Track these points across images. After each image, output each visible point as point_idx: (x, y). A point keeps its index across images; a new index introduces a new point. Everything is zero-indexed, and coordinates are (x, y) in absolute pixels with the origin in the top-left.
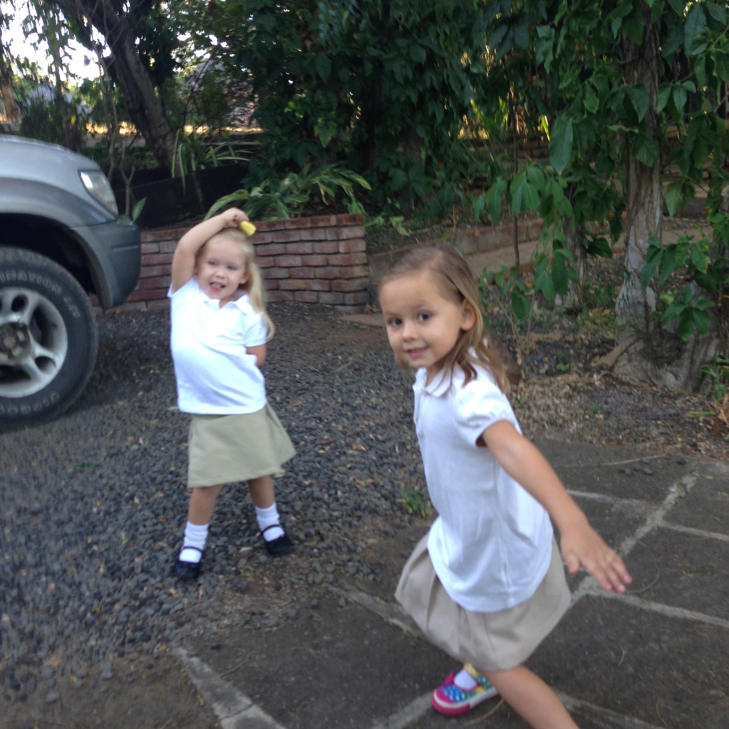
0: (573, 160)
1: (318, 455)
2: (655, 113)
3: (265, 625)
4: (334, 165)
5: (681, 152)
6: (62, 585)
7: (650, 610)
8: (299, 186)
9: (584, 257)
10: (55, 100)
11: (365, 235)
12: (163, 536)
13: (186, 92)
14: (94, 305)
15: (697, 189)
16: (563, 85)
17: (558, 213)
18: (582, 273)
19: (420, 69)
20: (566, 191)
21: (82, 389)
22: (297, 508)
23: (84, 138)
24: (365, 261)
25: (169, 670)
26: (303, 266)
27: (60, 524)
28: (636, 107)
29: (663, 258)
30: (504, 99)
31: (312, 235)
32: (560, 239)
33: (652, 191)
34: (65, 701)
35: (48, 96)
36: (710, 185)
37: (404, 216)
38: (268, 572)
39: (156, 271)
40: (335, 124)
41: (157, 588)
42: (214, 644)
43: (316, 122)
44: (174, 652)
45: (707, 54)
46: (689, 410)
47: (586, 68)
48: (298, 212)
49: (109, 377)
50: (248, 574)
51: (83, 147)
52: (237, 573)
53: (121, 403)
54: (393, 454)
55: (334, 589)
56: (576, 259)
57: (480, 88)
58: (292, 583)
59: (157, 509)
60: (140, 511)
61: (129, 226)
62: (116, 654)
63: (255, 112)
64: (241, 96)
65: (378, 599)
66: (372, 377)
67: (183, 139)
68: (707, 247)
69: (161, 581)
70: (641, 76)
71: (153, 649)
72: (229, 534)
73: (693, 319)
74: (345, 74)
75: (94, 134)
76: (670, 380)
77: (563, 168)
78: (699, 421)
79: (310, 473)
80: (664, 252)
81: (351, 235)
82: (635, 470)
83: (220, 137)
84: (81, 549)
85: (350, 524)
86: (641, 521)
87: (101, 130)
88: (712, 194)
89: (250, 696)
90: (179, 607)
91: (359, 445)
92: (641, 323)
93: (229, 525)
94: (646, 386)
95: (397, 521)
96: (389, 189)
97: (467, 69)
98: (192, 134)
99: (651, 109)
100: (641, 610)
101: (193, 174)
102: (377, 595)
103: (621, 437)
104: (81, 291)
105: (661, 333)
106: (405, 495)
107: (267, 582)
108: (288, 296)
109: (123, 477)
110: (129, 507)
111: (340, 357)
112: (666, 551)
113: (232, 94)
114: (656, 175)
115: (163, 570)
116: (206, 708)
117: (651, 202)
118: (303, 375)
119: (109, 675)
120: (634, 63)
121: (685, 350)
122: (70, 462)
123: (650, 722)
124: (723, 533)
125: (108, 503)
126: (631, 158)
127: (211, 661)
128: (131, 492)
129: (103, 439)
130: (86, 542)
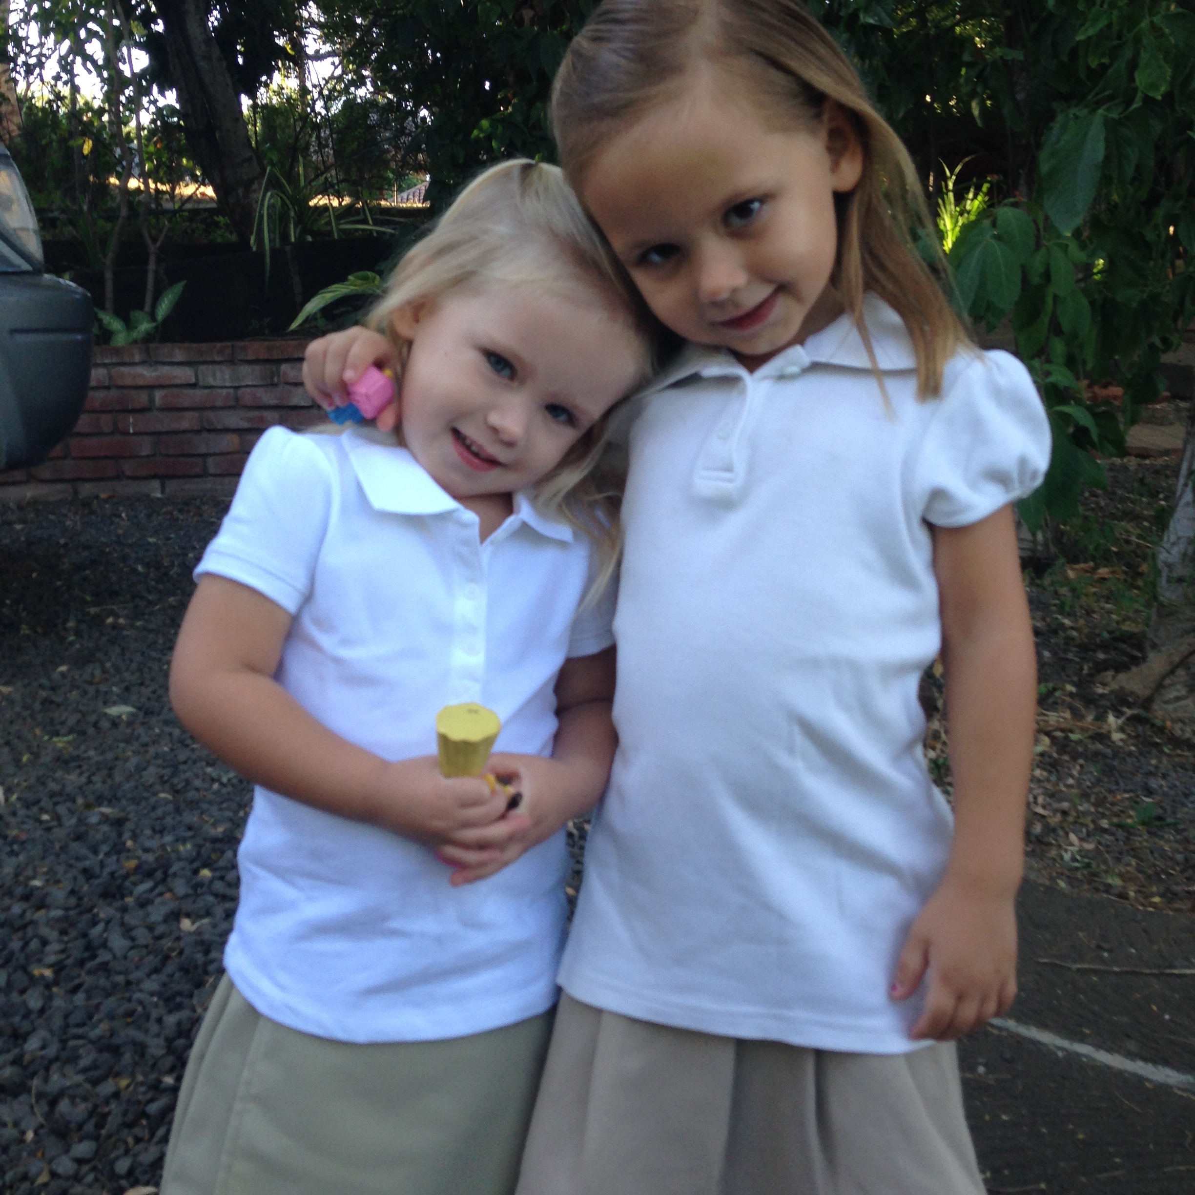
16: (1085, 34)
17: (1055, 327)
32: (1063, 382)
39: (187, 421)
67: (277, 183)
77: (1076, 224)
101: (290, 248)
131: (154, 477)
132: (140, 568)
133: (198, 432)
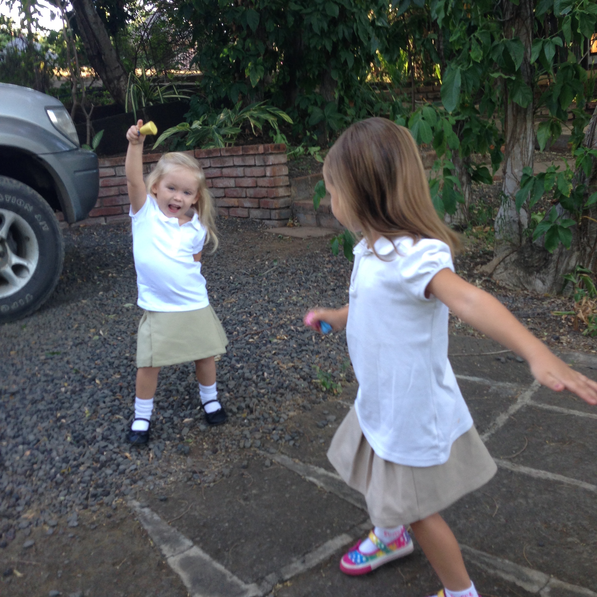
0: (461, 102)
1: (248, 343)
2: (529, 63)
3: (204, 482)
4: (262, 103)
5: (550, 96)
6: (36, 452)
7: (519, 472)
8: (233, 120)
9: (469, 183)
10: (26, 49)
11: (288, 162)
12: (120, 410)
13: (136, 40)
14: (61, 221)
15: (563, 128)
16: (453, 38)
17: (448, 146)
18: (467, 196)
19: (333, 22)
20: (455, 127)
21: (52, 291)
22: (231, 387)
23: (51, 80)
24: (288, 183)
25: (126, 518)
26: (236, 187)
27: (34, 402)
28: (513, 58)
29: (534, 184)
30: (405, 50)
31: (243, 161)
32: (449, 167)
33: (526, 129)
34: (39, 545)
35: (21, 46)
36: (573, 125)
37: (321, 146)
38: (206, 439)
39: (113, 191)
40: (262, 68)
41: (115, 453)
42: (162, 497)
43: (247, 66)
44: (129, 504)
45: (573, 14)
46: (553, 310)
47: (472, 24)
48: (233, 142)
49: (75, 280)
50: (190, 440)
51: (50, 88)
52: (181, 439)
53: (84, 301)
54: (310, 342)
55: (262, 452)
56: (462, 184)
57: (384, 39)
58: (227, 448)
59: (115, 388)
60: (101, 390)
61: (88, 154)
62: (81, 507)
63: (194, 58)
64: (183, 43)
65: (297, 461)
66: (293, 279)
67: (134, 80)
68: (570, 176)
69: (118, 447)
70: (518, 32)
71: (112, 502)
72: (174, 408)
73: (557, 235)
74: (270, 26)
75: (60, 77)
76: (539, 285)
77: (453, 108)
78: (562, 319)
79: (242, 357)
80: (535, 179)
81: (276, 162)
82: (508, 358)
83: (166, 78)
84: (51, 421)
85: (275, 400)
86: (513, 400)
87: (66, 74)
88: (576, 132)
89: (192, 539)
90: (133, 467)
91: (282, 335)
92: (515, 238)
93: (174, 401)
94: (519, 290)
95: (313, 397)
96: (308, 123)
97: (373, 23)
98: (142, 75)
99: (525, 59)
100: (512, 472)
101: (143, 109)
102: (297, 457)
104: (50, 209)
105: (531, 246)
106: (320, 376)
107: (206, 446)
108: (224, 212)
109: (86, 362)
110: (92, 386)
111: (267, 263)
112: (533, 425)
113: (175, 41)
114: (529, 117)
115: (120, 438)
116: (156, 549)
117: (525, 138)
118: (236, 277)
119: (76, 524)
120: (512, 21)
121: (551, 261)
122: (43, 351)
123: (518, 563)
124: (580, 410)
125: (74, 384)
126: (509, 101)
127: (159, 511)
128: (93, 374)
129: (69, 331)
130: (56, 416)
131: (102, 216)
132: (112, 254)
133: (118, 195)
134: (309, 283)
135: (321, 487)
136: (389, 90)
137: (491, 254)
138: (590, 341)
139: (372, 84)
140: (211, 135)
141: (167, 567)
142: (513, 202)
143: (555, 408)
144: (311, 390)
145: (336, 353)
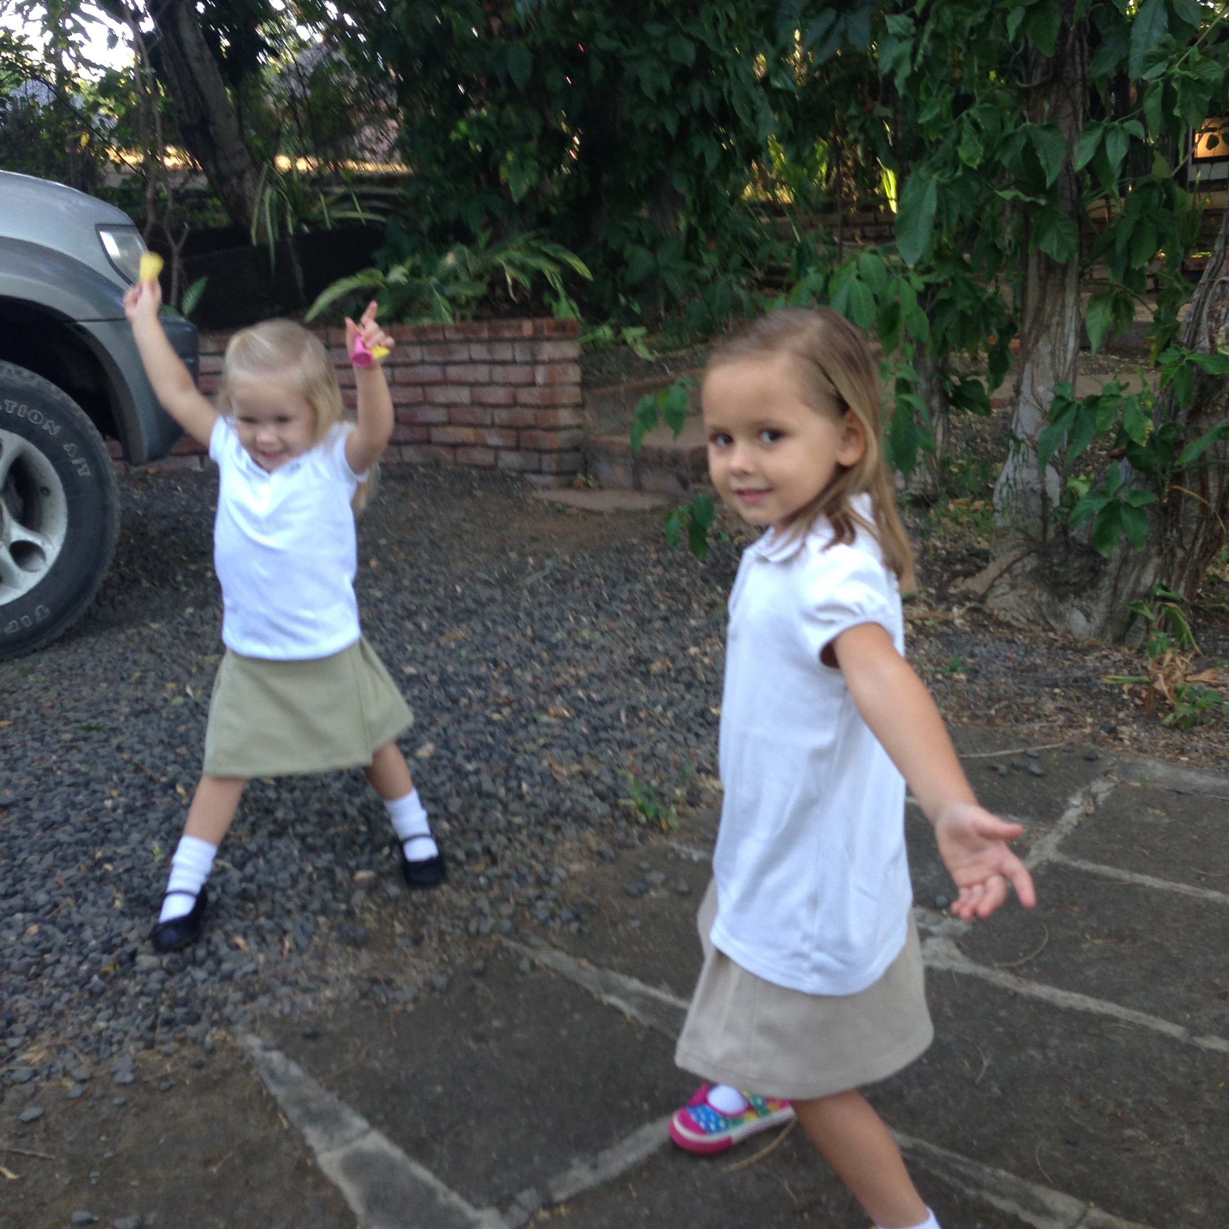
0: (934, 245)
1: (489, 722)
3: (396, 1001)
4: (532, 234)
5: (1112, 242)
6: (49, 929)
7: (1031, 996)
8: (471, 268)
9: (945, 410)
10: (55, 105)
11: (581, 357)
12: (225, 849)
13: (279, 98)
14: (114, 458)
15: (1138, 308)
16: (924, 118)
17: (906, 333)
18: (940, 437)
19: (683, 76)
20: (922, 297)
21: (89, 601)
22: (453, 809)
23: (102, 170)
24: (578, 400)
25: (231, 1071)
26: (472, 404)
27: (48, 826)
28: (1043, 163)
29: (1077, 418)
30: (824, 137)
31: (490, 351)
32: (907, 377)
33: (1063, 306)
34: (52, 1119)
35: (44, 97)
36: (1159, 303)
37: (647, 327)
38: (401, 914)
40: (536, 164)
42: (308, 1030)
43: (504, 158)
44: (239, 1042)
45: (1167, 79)
46: (1106, 673)
47: (963, 92)
48: (468, 313)
49: (136, 581)
50: (367, 916)
51: (99, 186)
52: (350, 913)
53: (154, 626)
54: (616, 724)
55: (512, 944)
56: (932, 413)
57: (786, 115)
58: (442, 933)
62: (141, 1044)
63: (398, 138)
64: (376, 109)
65: (584, 963)
66: (584, 595)
67: (273, 177)
68: (1149, 404)
69: (221, 925)
70: (1055, 110)
71: (204, 1036)
72: (338, 849)
73: (1119, 520)
75: (119, 166)
76: (1078, 622)
77: (917, 256)
78: (1122, 692)
79: (476, 751)
80: (1079, 407)
81: (557, 355)
82: (1014, 766)
83: (337, 177)
84: (83, 867)
85: (542, 840)
87: (131, 159)
88: (1162, 316)
89: (369, 1116)
90: (249, 967)
91: (560, 707)
92: (1034, 526)
93: (337, 835)
94: (1037, 629)
95: (620, 836)
96: (623, 279)
97: (765, 81)
98: (290, 171)
99: (1068, 164)
100: (1016, 994)
101: (289, 239)
102: (585, 956)
103: (993, 712)
104: (96, 433)
105: (1067, 545)
106: (635, 792)
107: (399, 928)
108: (446, 455)
109: (158, 750)
110: (168, 799)
111: (531, 560)
112: (1061, 901)
113: (359, 104)
114: (1071, 280)
116: (294, 1136)
117: (1061, 324)
118: (468, 587)
119: (129, 1078)
120: (1044, 89)
121: (1105, 574)
122: (67, 722)
123: (1024, 1176)
124: (1154, 875)
125: (132, 793)
126: (1031, 248)
127: (302, 1058)
128: (171, 776)
129: (122, 685)
130: (92, 857)
131: (195, 453)
134: (616, 604)
135: (633, 1018)
136: (788, 219)
137: (985, 557)
138: (1177, 738)
139: (753, 205)
140: (426, 297)
141: (316, 1171)
142: (1032, 452)
143: (1106, 870)
144: (614, 819)
145: (669, 747)
